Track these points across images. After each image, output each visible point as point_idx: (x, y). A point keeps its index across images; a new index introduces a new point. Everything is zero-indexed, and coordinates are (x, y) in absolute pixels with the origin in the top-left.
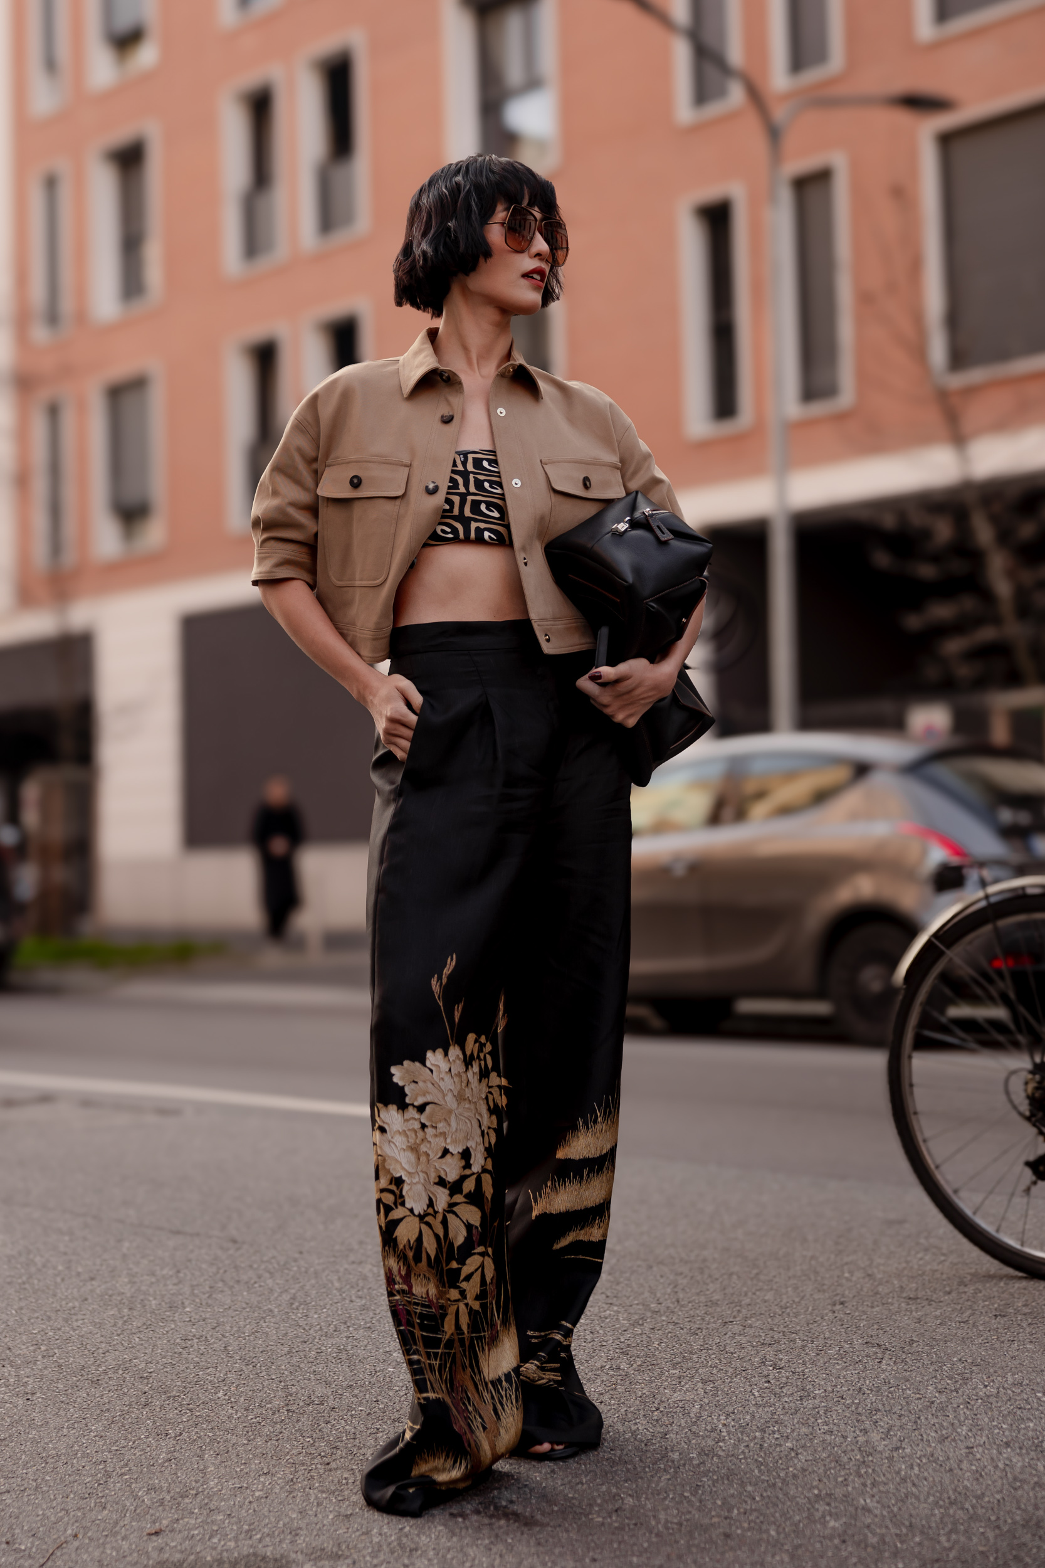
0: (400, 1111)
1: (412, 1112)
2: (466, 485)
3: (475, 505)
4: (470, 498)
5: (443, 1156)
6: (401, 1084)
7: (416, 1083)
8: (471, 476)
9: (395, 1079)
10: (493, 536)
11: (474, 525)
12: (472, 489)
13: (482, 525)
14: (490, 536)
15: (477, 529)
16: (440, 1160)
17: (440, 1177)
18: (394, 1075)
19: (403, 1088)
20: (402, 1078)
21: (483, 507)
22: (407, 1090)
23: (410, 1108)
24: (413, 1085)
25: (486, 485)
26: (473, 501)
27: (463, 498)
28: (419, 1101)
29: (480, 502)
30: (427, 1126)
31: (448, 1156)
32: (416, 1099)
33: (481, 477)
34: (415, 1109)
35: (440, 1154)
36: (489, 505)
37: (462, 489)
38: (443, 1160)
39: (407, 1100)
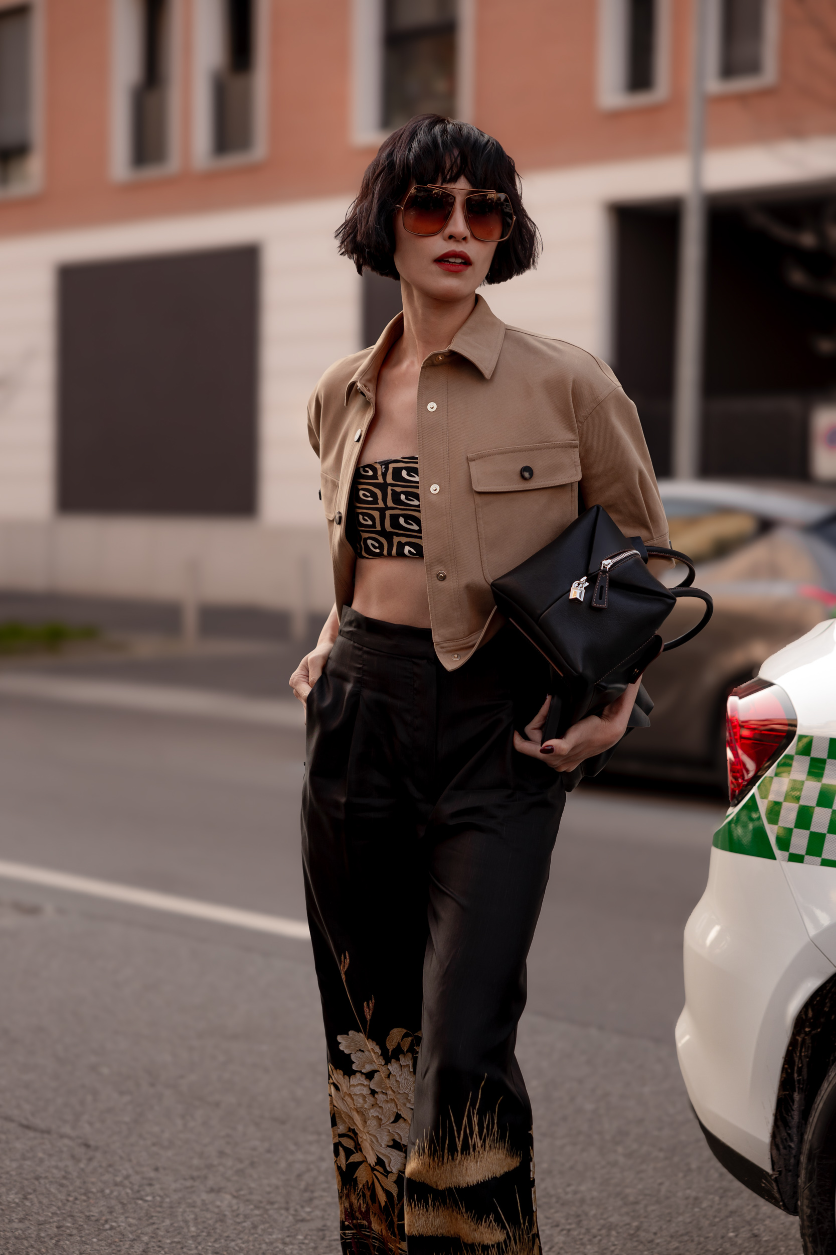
0: (347, 1077)
1: (358, 1079)
2: (385, 499)
3: (394, 519)
4: (388, 513)
5: (395, 1121)
6: (347, 1052)
7: (363, 1051)
8: (390, 488)
9: (341, 1048)
10: (412, 550)
11: (396, 540)
12: (390, 503)
13: (404, 540)
14: (410, 551)
15: (399, 543)
16: (394, 1124)
17: (394, 1140)
18: (340, 1043)
19: (349, 1055)
20: (347, 1047)
21: (402, 520)
22: (353, 1057)
23: (358, 1075)
24: (359, 1054)
25: (403, 497)
26: (391, 515)
27: (382, 511)
28: (368, 1068)
29: (398, 516)
30: (377, 1093)
31: (401, 1121)
32: (364, 1067)
33: (398, 489)
34: (364, 1076)
35: (392, 1119)
36: (407, 518)
37: (381, 504)
38: (397, 1125)
39: (354, 1067)
